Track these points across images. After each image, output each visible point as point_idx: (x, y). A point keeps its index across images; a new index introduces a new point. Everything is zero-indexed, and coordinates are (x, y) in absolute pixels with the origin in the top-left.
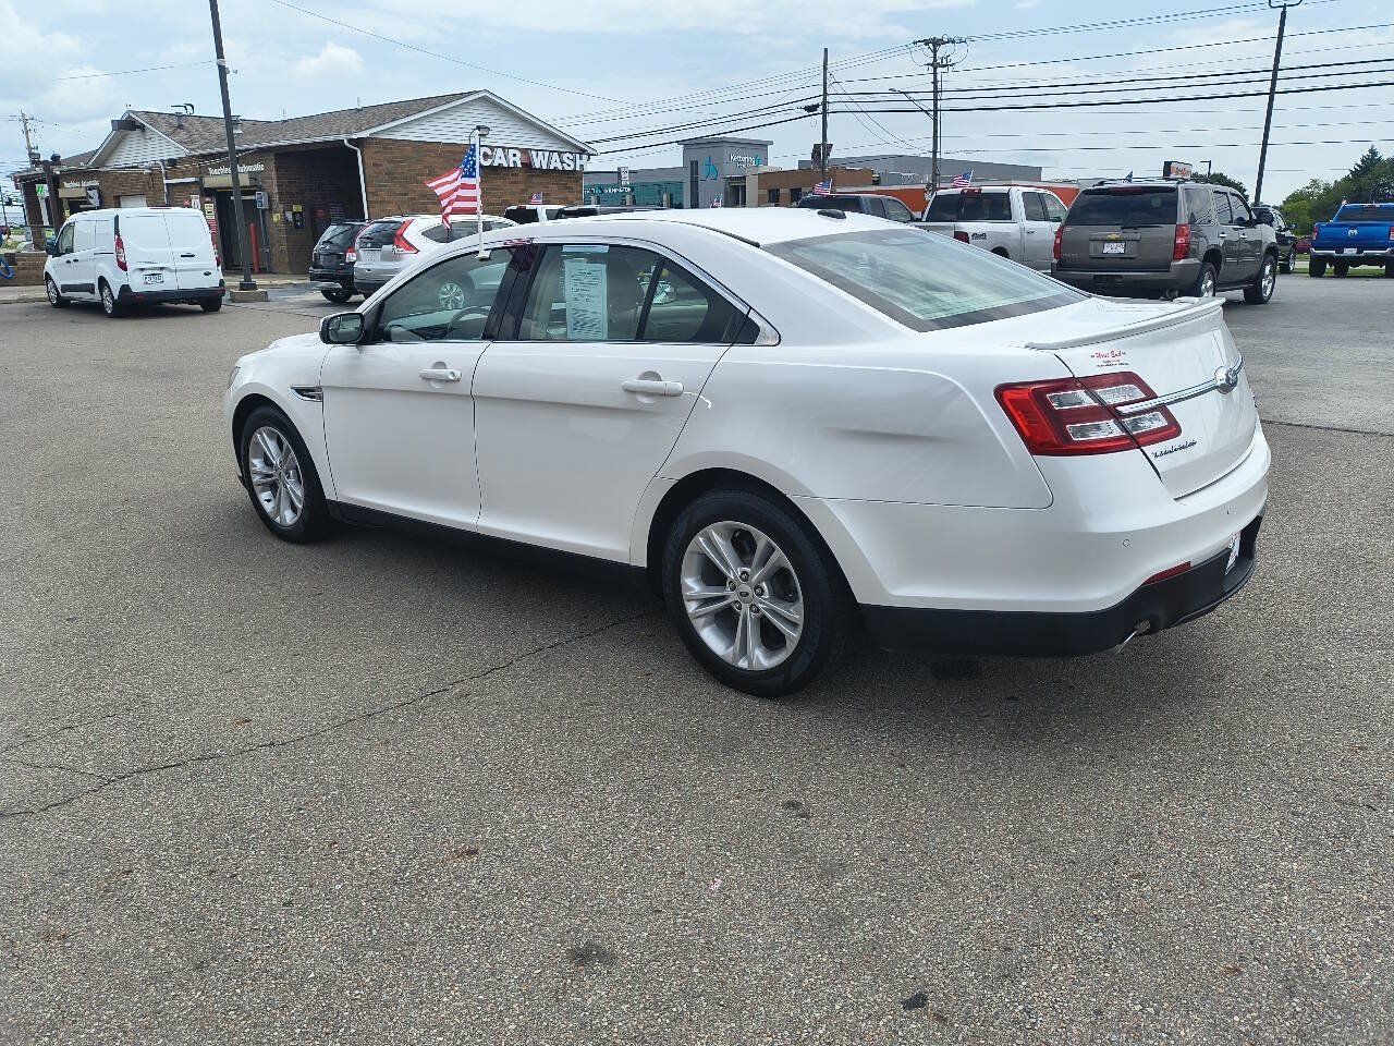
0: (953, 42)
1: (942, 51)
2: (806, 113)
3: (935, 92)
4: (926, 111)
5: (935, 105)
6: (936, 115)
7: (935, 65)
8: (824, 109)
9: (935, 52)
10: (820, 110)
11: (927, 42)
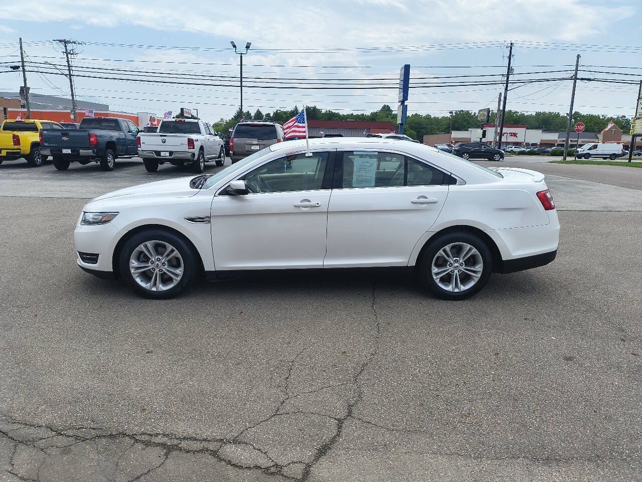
0: (75, 43)
1: (70, 47)
2: (12, 70)
3: (69, 66)
4: (65, 75)
5: (70, 72)
6: (70, 77)
7: (67, 53)
8: (23, 69)
9: (66, 46)
10: (21, 69)
11: (61, 41)
